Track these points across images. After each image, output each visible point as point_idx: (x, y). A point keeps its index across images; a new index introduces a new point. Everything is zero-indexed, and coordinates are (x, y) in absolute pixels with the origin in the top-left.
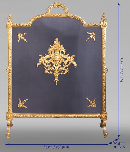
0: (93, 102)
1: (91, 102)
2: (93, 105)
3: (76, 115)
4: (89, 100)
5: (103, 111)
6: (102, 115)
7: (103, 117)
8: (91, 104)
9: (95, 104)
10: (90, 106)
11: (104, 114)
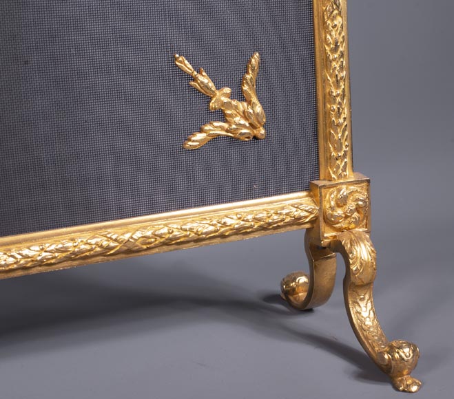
0: (239, 95)
1: (222, 96)
2: (238, 119)
3: (85, 237)
4: (204, 79)
5: (330, 160)
6: (330, 199)
7: (339, 212)
8: (221, 115)
9: (259, 109)
10: (216, 128)
11: (344, 191)
